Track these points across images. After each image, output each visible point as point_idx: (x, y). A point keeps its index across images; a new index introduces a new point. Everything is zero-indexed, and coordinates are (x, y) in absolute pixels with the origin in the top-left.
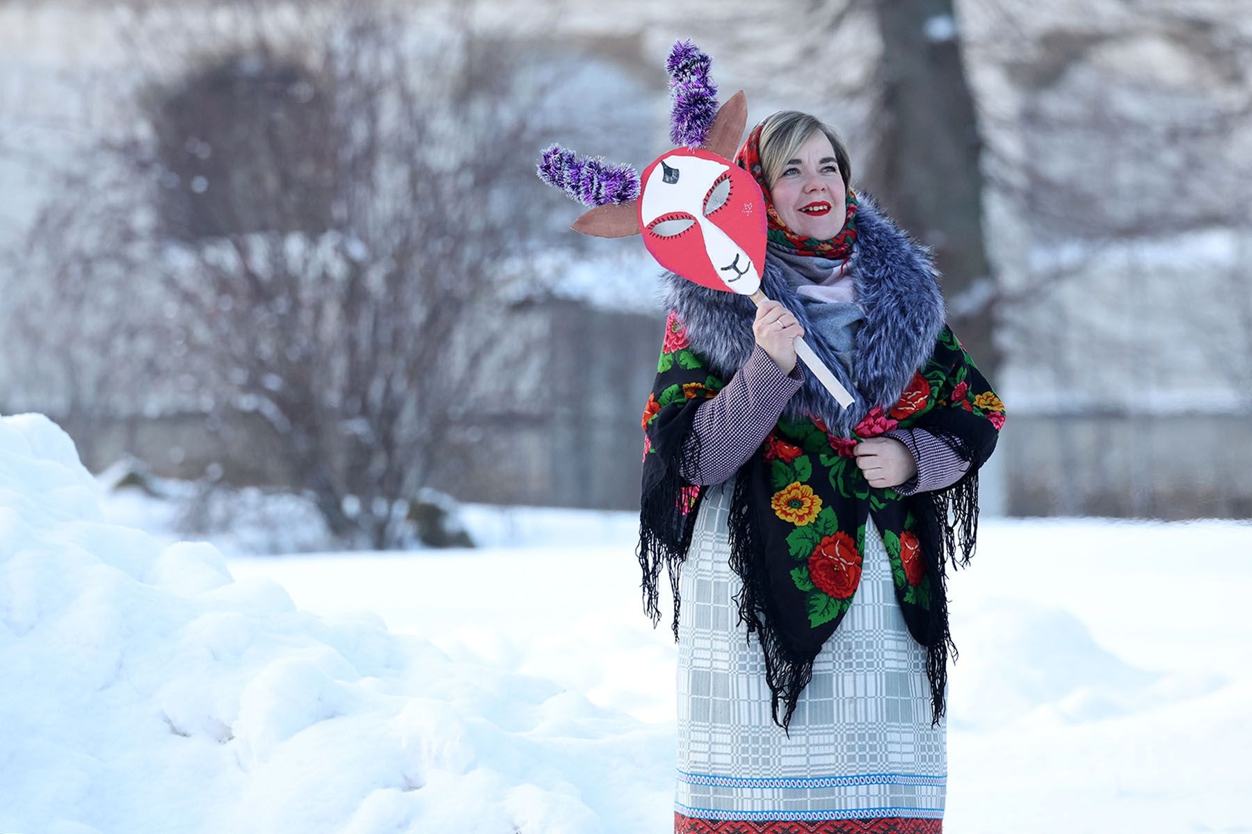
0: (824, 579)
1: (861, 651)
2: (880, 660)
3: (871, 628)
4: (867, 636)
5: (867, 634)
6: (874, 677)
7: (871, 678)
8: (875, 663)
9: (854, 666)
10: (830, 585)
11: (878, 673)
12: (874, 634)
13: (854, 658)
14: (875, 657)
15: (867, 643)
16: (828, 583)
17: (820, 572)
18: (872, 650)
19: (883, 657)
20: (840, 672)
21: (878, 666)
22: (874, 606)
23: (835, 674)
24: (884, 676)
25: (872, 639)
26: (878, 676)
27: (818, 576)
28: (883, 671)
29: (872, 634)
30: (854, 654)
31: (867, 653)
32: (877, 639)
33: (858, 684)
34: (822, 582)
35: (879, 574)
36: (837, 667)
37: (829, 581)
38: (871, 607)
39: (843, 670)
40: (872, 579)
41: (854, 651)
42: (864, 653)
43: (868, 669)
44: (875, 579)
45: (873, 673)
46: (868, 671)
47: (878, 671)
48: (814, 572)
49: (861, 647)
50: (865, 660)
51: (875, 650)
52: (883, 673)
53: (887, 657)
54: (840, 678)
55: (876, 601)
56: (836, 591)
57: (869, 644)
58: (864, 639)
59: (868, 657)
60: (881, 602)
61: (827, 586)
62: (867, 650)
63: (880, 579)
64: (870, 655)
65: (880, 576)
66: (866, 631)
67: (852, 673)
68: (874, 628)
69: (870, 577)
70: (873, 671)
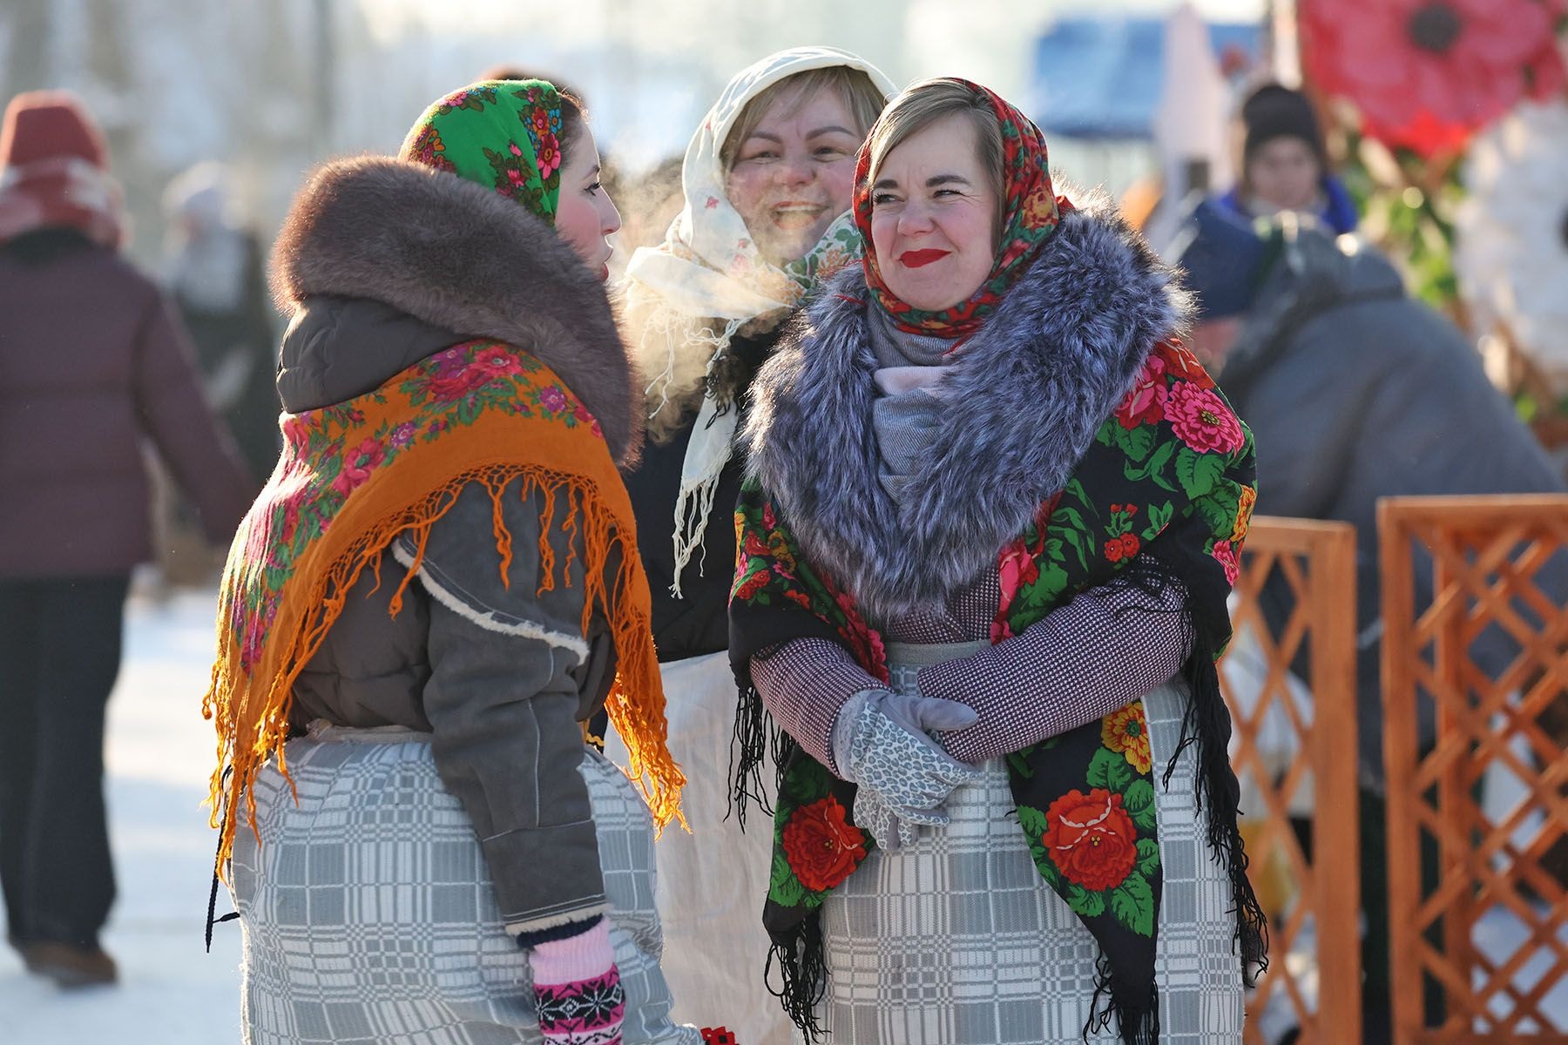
0: (799, 844)
1: (915, 970)
2: (945, 984)
3: (931, 933)
4: (924, 946)
5: (924, 942)
6: (936, 1011)
7: (931, 1015)
8: (938, 990)
9: (905, 995)
10: (801, 857)
11: (943, 1006)
12: (936, 942)
13: (904, 981)
14: (937, 980)
15: (924, 956)
16: (799, 852)
17: (801, 833)
18: (932, 969)
19: (949, 980)
20: (1055, 997)
21: (942, 995)
22: (935, 897)
23: (1044, 1000)
24: (952, 1012)
25: (931, 951)
26: (943, 1012)
27: (794, 834)
28: (950, 1002)
29: (931, 942)
30: (904, 975)
31: (924, 974)
32: (941, 950)
33: (911, 1025)
34: (793, 846)
35: (944, 843)
36: (1049, 988)
37: (803, 851)
38: (930, 898)
39: (1059, 993)
40: (934, 852)
41: (905, 970)
42: (920, 974)
43: (926, 1000)
44: (937, 852)
45: (935, 1006)
46: (926, 1003)
47: (943, 1002)
48: (793, 826)
49: (915, 965)
50: (921, 986)
51: (937, 969)
52: (951, 1006)
53: (958, 980)
54: (886, 1013)
55: (939, 889)
56: (804, 870)
57: (928, 960)
58: (919, 951)
59: (925, 981)
60: (947, 889)
61: (797, 856)
62: (925, 969)
63: (945, 852)
64: (929, 977)
65: (945, 848)
66: (924, 937)
67: (902, 1008)
68: (936, 932)
69: (930, 848)
70: (934, 1003)
